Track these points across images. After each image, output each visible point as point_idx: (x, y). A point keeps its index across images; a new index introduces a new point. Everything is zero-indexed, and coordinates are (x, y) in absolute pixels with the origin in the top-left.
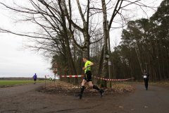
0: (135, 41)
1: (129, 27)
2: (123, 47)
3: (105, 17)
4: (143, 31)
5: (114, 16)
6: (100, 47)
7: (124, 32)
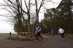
0: (49, 18)
1: (47, 12)
2: (45, 20)
3: (37, 8)
5: (40, 7)
6: (35, 20)
7: (45, 14)
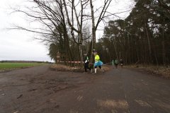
0: (113, 35)
1: (109, 25)
2: (105, 39)
4: (119, 28)
5: (99, 22)
7: (106, 28)
